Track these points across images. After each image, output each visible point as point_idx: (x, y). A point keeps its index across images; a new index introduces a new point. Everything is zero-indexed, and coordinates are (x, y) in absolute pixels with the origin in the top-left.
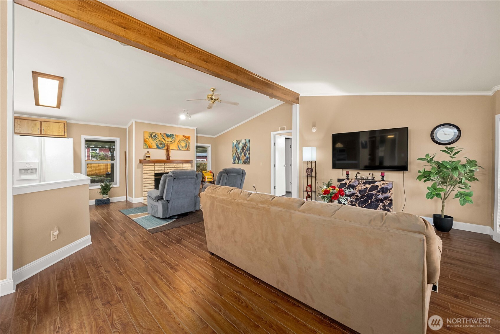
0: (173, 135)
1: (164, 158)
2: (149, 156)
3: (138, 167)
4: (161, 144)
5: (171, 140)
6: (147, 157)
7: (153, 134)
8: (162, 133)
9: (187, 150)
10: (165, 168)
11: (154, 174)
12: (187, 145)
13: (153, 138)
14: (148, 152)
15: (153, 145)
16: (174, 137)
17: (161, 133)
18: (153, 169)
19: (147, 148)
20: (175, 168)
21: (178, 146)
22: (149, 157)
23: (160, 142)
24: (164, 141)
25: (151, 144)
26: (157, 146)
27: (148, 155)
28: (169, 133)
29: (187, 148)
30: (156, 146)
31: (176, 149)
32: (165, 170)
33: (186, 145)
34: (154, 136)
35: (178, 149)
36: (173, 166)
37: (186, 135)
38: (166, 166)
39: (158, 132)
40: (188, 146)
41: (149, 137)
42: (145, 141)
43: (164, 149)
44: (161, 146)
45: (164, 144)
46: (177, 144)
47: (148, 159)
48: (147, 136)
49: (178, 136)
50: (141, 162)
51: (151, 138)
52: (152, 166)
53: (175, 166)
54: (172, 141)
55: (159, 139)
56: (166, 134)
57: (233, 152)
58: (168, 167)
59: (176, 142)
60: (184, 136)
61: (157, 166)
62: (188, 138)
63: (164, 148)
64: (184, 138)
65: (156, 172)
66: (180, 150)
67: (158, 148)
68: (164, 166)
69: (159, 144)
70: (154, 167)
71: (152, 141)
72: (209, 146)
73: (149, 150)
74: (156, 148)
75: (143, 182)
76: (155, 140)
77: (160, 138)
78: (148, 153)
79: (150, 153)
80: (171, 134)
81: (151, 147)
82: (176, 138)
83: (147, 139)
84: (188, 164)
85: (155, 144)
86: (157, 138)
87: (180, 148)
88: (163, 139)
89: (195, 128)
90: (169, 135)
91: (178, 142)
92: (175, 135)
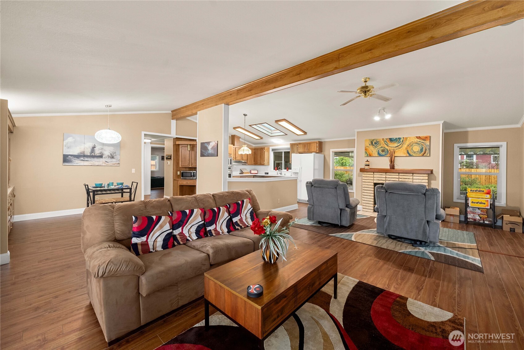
0: (400, 139)
1: (387, 167)
2: (368, 164)
3: (359, 176)
4: (383, 151)
5: (396, 145)
6: (366, 165)
7: (374, 141)
8: (385, 138)
9: (423, 155)
10: (386, 178)
11: (373, 184)
12: (423, 148)
13: (373, 145)
14: (367, 160)
15: (374, 152)
16: (401, 140)
17: (383, 139)
18: (372, 179)
19: (367, 156)
20: (400, 180)
21: (408, 151)
22: (369, 165)
23: (382, 149)
24: (387, 147)
25: (371, 152)
26: (379, 153)
27: (367, 163)
28: (394, 136)
29: (423, 153)
31: (405, 155)
32: (386, 180)
33: (422, 150)
34: (375, 143)
35: (408, 155)
36: (398, 177)
37: (422, 135)
38: (387, 176)
39: (379, 137)
40: (424, 150)
41: (370, 145)
42: (366, 149)
43: (387, 157)
44: (383, 153)
45: (388, 151)
46: (406, 149)
47: (367, 167)
48: (368, 143)
49: (407, 138)
50: (362, 170)
51: (371, 146)
52: (370, 175)
54: (398, 146)
55: (381, 145)
56: (390, 139)
58: (391, 177)
59: (405, 146)
60: (419, 138)
61: (377, 175)
62: (428, 138)
63: (387, 155)
64: (418, 140)
65: (375, 182)
66: (410, 155)
67: (380, 155)
68: (384, 176)
69: (381, 151)
70: (372, 176)
71: (373, 149)
72: (502, 145)
73: (369, 159)
74: (377, 156)
76: (376, 147)
77: (383, 144)
78: (367, 161)
79: (369, 162)
80: (397, 137)
81: (372, 155)
82: (405, 141)
83: (367, 147)
84: (422, 176)
85: (376, 151)
86: (379, 144)
87: (411, 154)
88: (385, 145)
89: (441, 123)
90: (395, 139)
91: (408, 146)
92: (403, 138)
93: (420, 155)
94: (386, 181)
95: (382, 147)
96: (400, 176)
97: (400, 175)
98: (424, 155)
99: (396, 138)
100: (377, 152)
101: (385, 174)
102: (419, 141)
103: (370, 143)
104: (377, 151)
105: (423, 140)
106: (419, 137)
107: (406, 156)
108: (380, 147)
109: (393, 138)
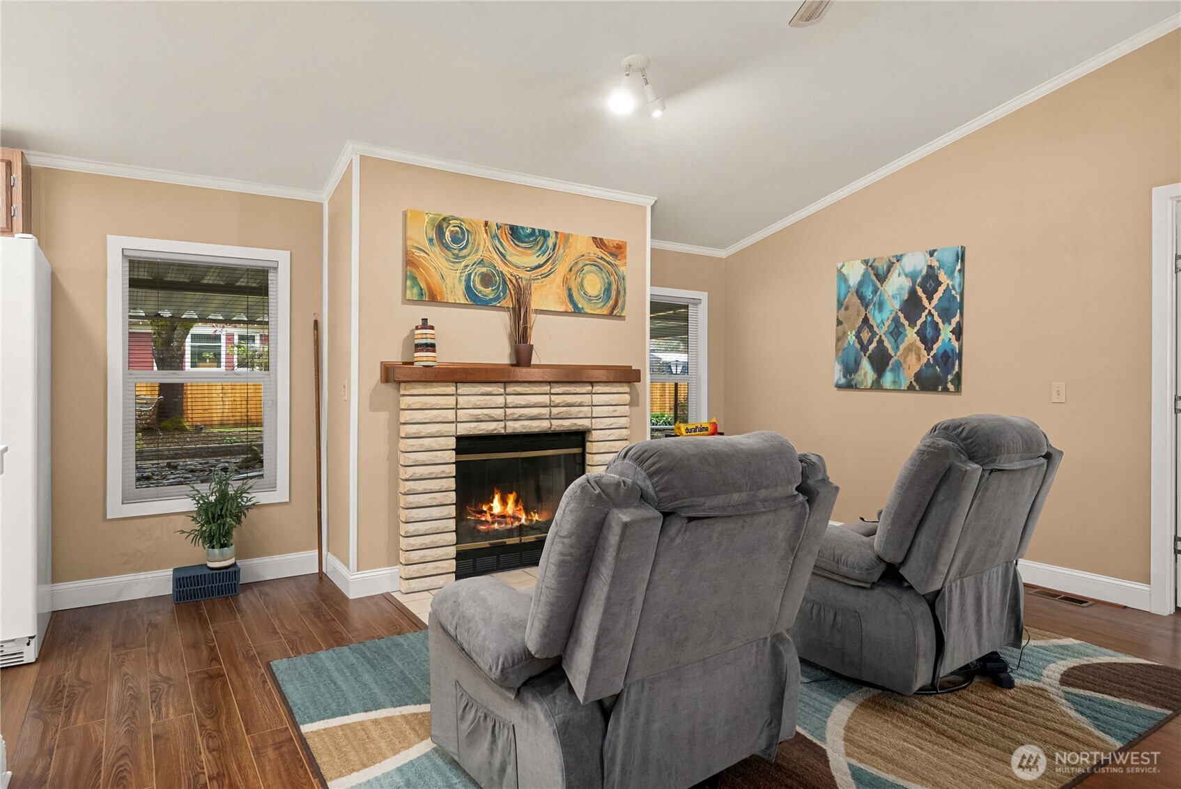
0: (544, 234)
1: (501, 354)
2: (429, 341)
3: (374, 404)
4: (487, 280)
5: (533, 259)
6: (420, 347)
7: (451, 228)
8: (493, 221)
9: (611, 315)
10: (506, 406)
11: (452, 443)
12: (610, 285)
13: (447, 247)
14: (425, 320)
15: (449, 281)
16: (550, 242)
17: (486, 224)
18: (450, 415)
19: (420, 301)
20: (555, 411)
21: (570, 290)
22: (431, 347)
23: (484, 270)
24: (501, 267)
25: (438, 278)
26: (469, 290)
27: (422, 336)
28: (526, 222)
29: (611, 302)
30: (460, 289)
31: (562, 309)
32: (505, 419)
33: (608, 290)
34: (455, 240)
35: (570, 308)
36: (545, 399)
37: (610, 236)
38: (510, 399)
39: (471, 212)
40: (614, 293)
41: (431, 240)
42: (410, 262)
43: (501, 308)
44: (488, 292)
45: (504, 281)
46: (565, 281)
47: (423, 358)
48: (421, 234)
49: (567, 237)
50: (389, 374)
51: (437, 249)
52: (439, 397)
53: (557, 399)
54: (540, 266)
55: (480, 252)
56: (511, 227)
57: (839, 323)
58: (523, 403)
59: (562, 269)
60: (599, 242)
61: (471, 396)
62: (618, 250)
63: (503, 303)
64: (599, 252)
65: (464, 429)
66: (577, 311)
67: (475, 300)
68: (500, 400)
69: (477, 280)
70: (451, 401)
71: (446, 264)
72: (697, 302)
73: (433, 313)
74: (463, 301)
75: (398, 486)
76: (457, 257)
77: (483, 246)
78: (425, 324)
79: (432, 328)
80: (537, 227)
81: (442, 295)
82: (561, 250)
83: (417, 253)
84: (615, 390)
85: (460, 281)
86: (470, 246)
87: (580, 306)
88: (496, 256)
89: (649, 201)
90: (529, 231)
91: (571, 270)
92: (557, 233)
93: (605, 311)
94: (509, 424)
95: (481, 262)
96: (553, 397)
97: (553, 391)
98: (615, 312)
99: (534, 230)
100: (463, 283)
101: (502, 391)
102: (602, 258)
103: (433, 234)
104: (463, 278)
105: (612, 254)
106: (601, 239)
107: (565, 313)
108: (475, 258)
109: (523, 228)
